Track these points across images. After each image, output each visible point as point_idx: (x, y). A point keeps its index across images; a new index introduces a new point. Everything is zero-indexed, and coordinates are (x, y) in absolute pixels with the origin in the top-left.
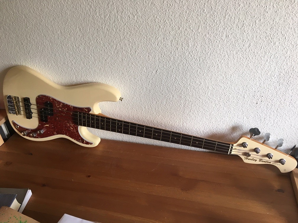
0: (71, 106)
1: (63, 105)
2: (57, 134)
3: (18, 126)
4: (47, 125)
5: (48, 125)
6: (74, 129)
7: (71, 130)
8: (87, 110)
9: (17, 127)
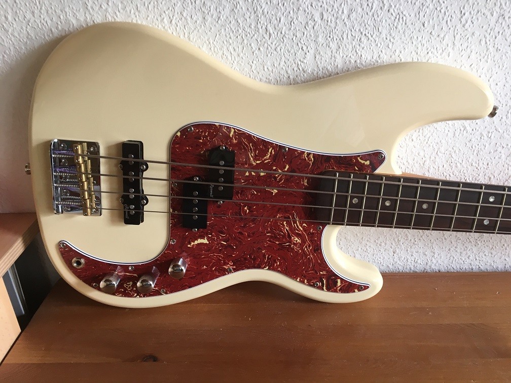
0: (309, 154)
1: (275, 155)
2: (236, 270)
3: (83, 261)
4: (200, 241)
5: (205, 241)
6: (304, 241)
7: (293, 249)
8: (368, 163)
9: (79, 263)
